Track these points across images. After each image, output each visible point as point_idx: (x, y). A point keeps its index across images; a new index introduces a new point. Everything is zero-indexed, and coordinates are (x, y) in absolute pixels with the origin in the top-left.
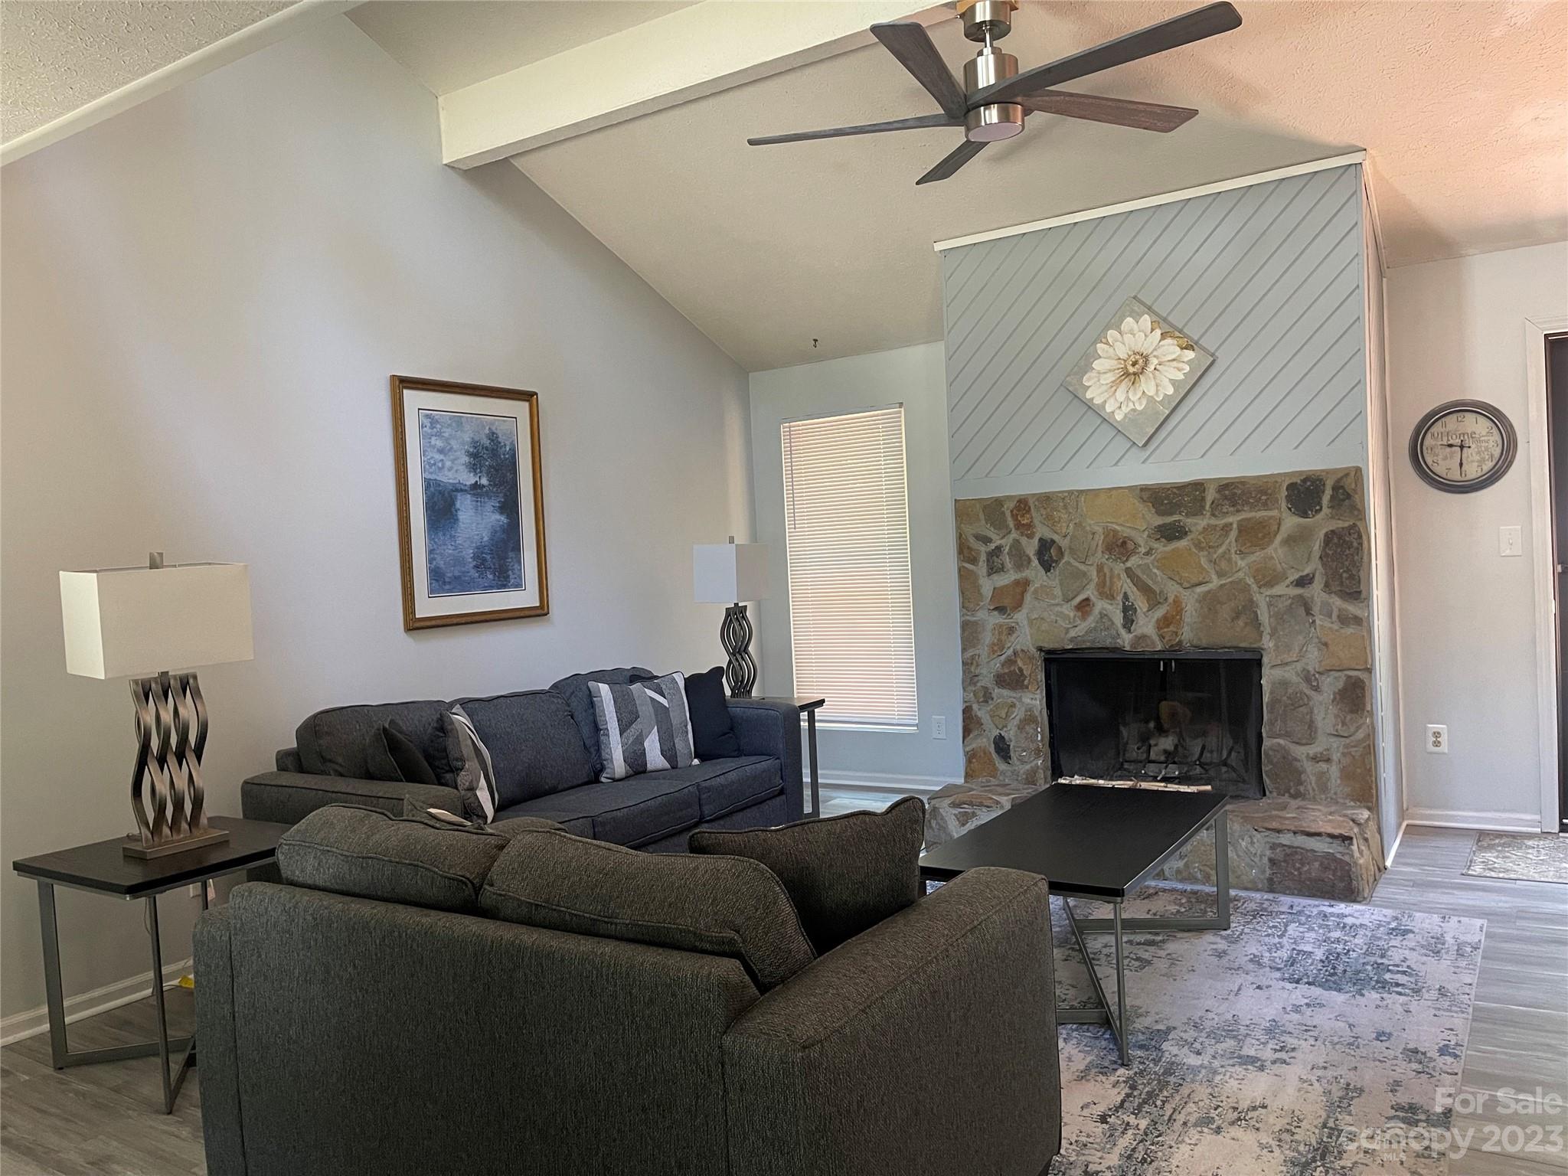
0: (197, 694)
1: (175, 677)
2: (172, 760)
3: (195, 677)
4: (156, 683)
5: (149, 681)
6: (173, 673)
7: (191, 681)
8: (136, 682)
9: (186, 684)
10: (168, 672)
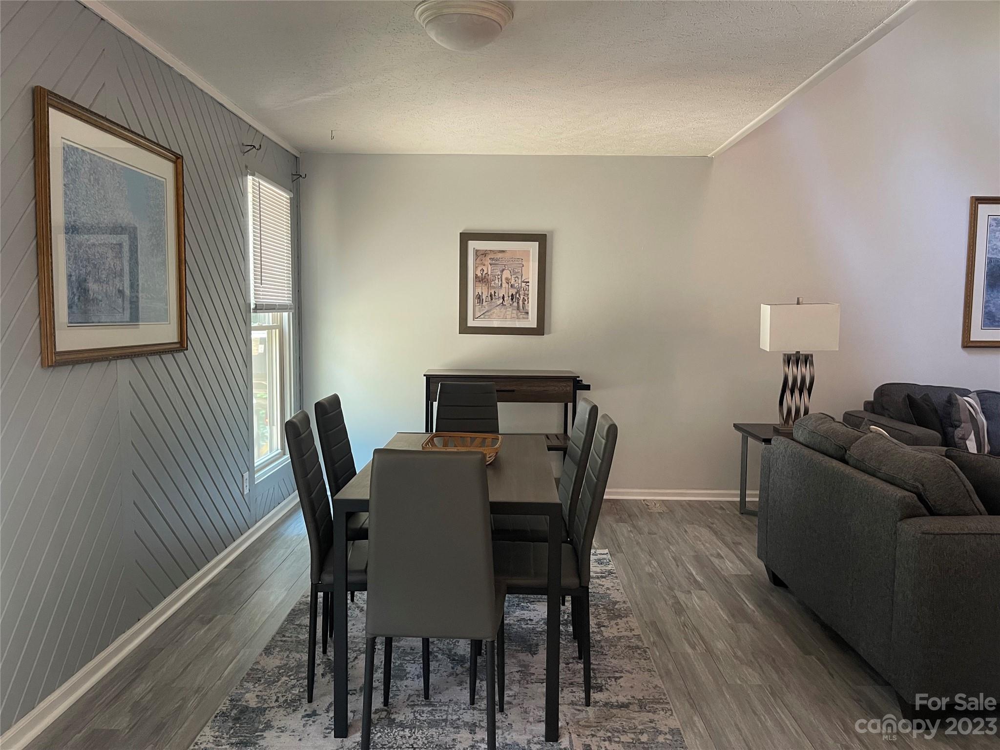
0: (812, 364)
1: (802, 354)
2: (797, 393)
3: (812, 356)
4: (794, 356)
5: (791, 355)
6: (802, 353)
7: (810, 358)
8: (785, 355)
9: (807, 359)
10: (799, 352)
